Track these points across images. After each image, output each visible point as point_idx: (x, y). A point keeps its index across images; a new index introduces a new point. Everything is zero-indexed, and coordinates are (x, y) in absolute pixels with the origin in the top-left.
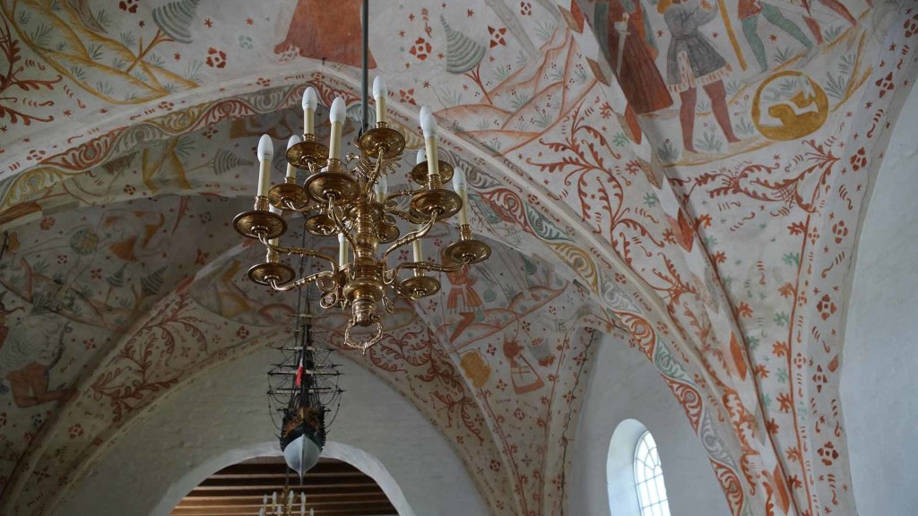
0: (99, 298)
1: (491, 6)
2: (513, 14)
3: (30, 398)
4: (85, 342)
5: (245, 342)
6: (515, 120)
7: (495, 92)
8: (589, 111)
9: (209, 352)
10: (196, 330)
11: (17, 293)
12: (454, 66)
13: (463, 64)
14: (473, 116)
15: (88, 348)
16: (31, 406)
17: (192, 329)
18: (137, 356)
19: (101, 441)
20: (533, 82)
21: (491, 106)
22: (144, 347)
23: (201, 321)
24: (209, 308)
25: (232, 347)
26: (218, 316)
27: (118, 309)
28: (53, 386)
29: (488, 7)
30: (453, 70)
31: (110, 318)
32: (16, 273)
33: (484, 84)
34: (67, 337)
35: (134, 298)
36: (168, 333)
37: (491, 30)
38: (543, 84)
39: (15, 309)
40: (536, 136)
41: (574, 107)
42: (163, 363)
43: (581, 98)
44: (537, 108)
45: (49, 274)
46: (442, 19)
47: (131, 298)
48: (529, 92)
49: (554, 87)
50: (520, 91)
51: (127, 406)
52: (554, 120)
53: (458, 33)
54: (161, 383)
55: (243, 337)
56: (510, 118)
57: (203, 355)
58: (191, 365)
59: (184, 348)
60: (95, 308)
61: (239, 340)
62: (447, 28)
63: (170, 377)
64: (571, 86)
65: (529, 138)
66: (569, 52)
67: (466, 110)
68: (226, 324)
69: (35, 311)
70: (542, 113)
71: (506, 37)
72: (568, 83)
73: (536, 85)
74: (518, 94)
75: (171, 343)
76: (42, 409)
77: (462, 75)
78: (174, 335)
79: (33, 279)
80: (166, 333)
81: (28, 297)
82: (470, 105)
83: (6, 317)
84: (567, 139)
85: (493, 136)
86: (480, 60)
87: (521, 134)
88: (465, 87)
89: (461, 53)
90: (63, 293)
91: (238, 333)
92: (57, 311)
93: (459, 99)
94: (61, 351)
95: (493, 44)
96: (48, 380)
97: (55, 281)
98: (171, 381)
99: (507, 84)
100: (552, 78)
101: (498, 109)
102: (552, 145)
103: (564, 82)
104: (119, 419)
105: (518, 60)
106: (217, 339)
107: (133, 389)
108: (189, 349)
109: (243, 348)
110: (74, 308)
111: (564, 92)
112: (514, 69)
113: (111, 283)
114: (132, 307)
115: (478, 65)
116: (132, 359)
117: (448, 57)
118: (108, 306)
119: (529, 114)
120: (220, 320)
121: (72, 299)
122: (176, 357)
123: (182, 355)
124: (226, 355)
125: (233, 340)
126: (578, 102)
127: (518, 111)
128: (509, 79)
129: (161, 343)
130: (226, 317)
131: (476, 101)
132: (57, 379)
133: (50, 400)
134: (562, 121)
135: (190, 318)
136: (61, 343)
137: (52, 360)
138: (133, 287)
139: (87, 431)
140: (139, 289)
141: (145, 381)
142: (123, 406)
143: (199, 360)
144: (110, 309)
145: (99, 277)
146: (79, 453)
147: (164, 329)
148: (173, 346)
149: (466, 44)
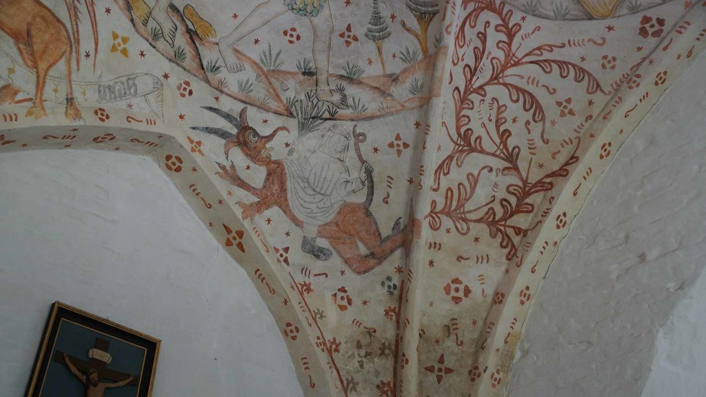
0: (372, 71)
3: (366, 256)
4: (391, 145)
5: (663, 39)
9: (606, 89)
10: (562, 64)
11: (262, 107)
15: (399, 152)
16: (372, 268)
17: (555, 66)
18: (488, 145)
19: (503, 295)
22: (491, 127)
23: (563, 46)
24: (562, 16)
25: (644, 59)
26: (588, 23)
27: (405, 71)
28: (386, 230)
31: (402, 92)
32: (242, 76)
34: (365, 148)
35: (416, 41)
36: (518, 89)
39: (275, 132)
42: (539, 142)
45: (289, 65)
47: (411, 43)
51: (518, 231)
54: (553, 174)
55: (656, 34)
57: (599, 98)
58: (587, 125)
59: (559, 104)
60: (376, 88)
61: (651, 41)
63: (562, 158)
68: (610, 28)
69: (304, 127)
75: (532, 104)
76: (389, 267)
78: (530, 88)
79: (272, 80)
80: (514, 92)
81: (281, 110)
83: (268, 145)
90: (323, 86)
91: (643, 32)
92: (332, 117)
94: (369, 172)
96: (376, 223)
97: (304, 74)
98: (567, 164)
104: (515, 254)
106: (608, 62)
107: (513, 200)
108: (569, 101)
109: (665, 49)
110: (350, 101)
113: (374, 39)
114: (421, 57)
116: (482, 151)
118: (390, 76)
120: (595, 29)
121: (341, 90)
122: (553, 123)
123: (563, 114)
124: (638, 76)
125: (639, 49)
129: (515, 110)
130: (604, 17)
132: (386, 217)
133: (392, 251)
135: (539, 48)
136: (363, 162)
137: (365, 191)
138: (404, 25)
139: (476, 288)
140: (412, 22)
141: (525, 182)
142: (511, 232)
143: (596, 111)
144: (394, 79)
145: (356, 39)
146: (480, 323)
147: (505, 85)
148: (539, 108)
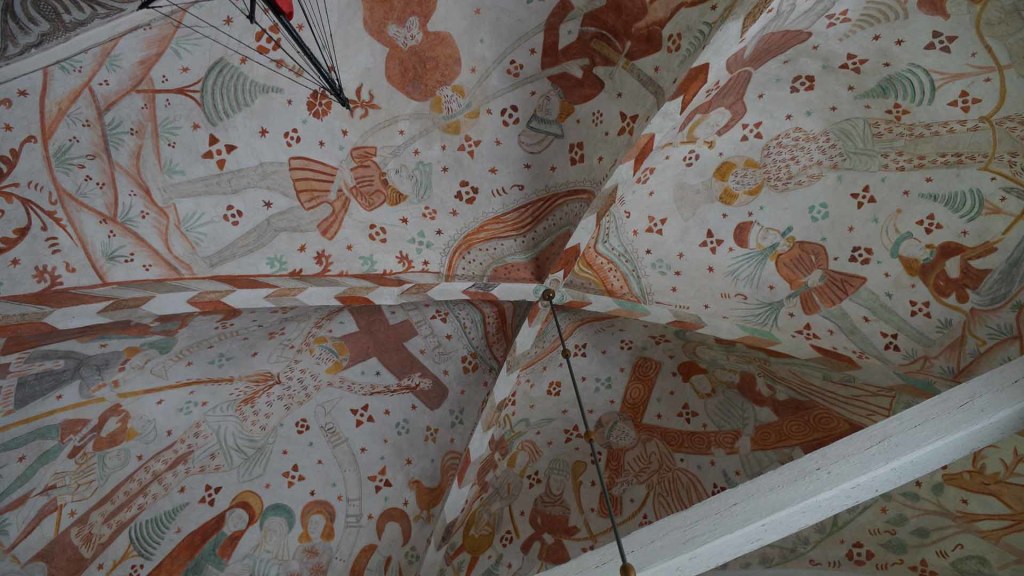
1: (257, 167)
2: (235, 192)
6: (90, 113)
7: (151, 105)
8: (54, 246)
12: (221, 71)
13: (215, 83)
14: (140, 55)
20: (133, 171)
21: (135, 88)
29: (257, 163)
30: (218, 66)
33: (170, 96)
37: (230, 148)
38: (124, 185)
40: (47, 135)
41: (70, 220)
43: (80, 239)
44: (93, 157)
46: (279, 90)
48: (122, 157)
49: (112, 200)
50: (131, 142)
52: (60, 177)
53: (253, 101)
56: (98, 108)
62: (266, 90)
64: (105, 229)
65: (48, 122)
66: (156, 252)
67: (154, 51)
70: (81, 161)
71: (212, 163)
72: (111, 226)
73: (128, 173)
74: (126, 138)
77: (203, 75)
82: (157, 61)
84: (16, 185)
85: (87, 71)
86: (205, 113)
87: (62, 113)
88: (185, 70)
89: (228, 91)
93: (177, 52)
95: (213, 140)
99: (151, 129)
100: (128, 203)
101: (124, 96)
102: (16, 154)
103: (114, 220)
105: (174, 163)
111: (100, 213)
112: (166, 151)
115: (201, 105)
117: (237, 69)
119: (88, 139)
126: (75, 230)
127: (102, 125)
128: (156, 135)
131: (156, 73)
134: (52, 188)
149: (234, 104)
